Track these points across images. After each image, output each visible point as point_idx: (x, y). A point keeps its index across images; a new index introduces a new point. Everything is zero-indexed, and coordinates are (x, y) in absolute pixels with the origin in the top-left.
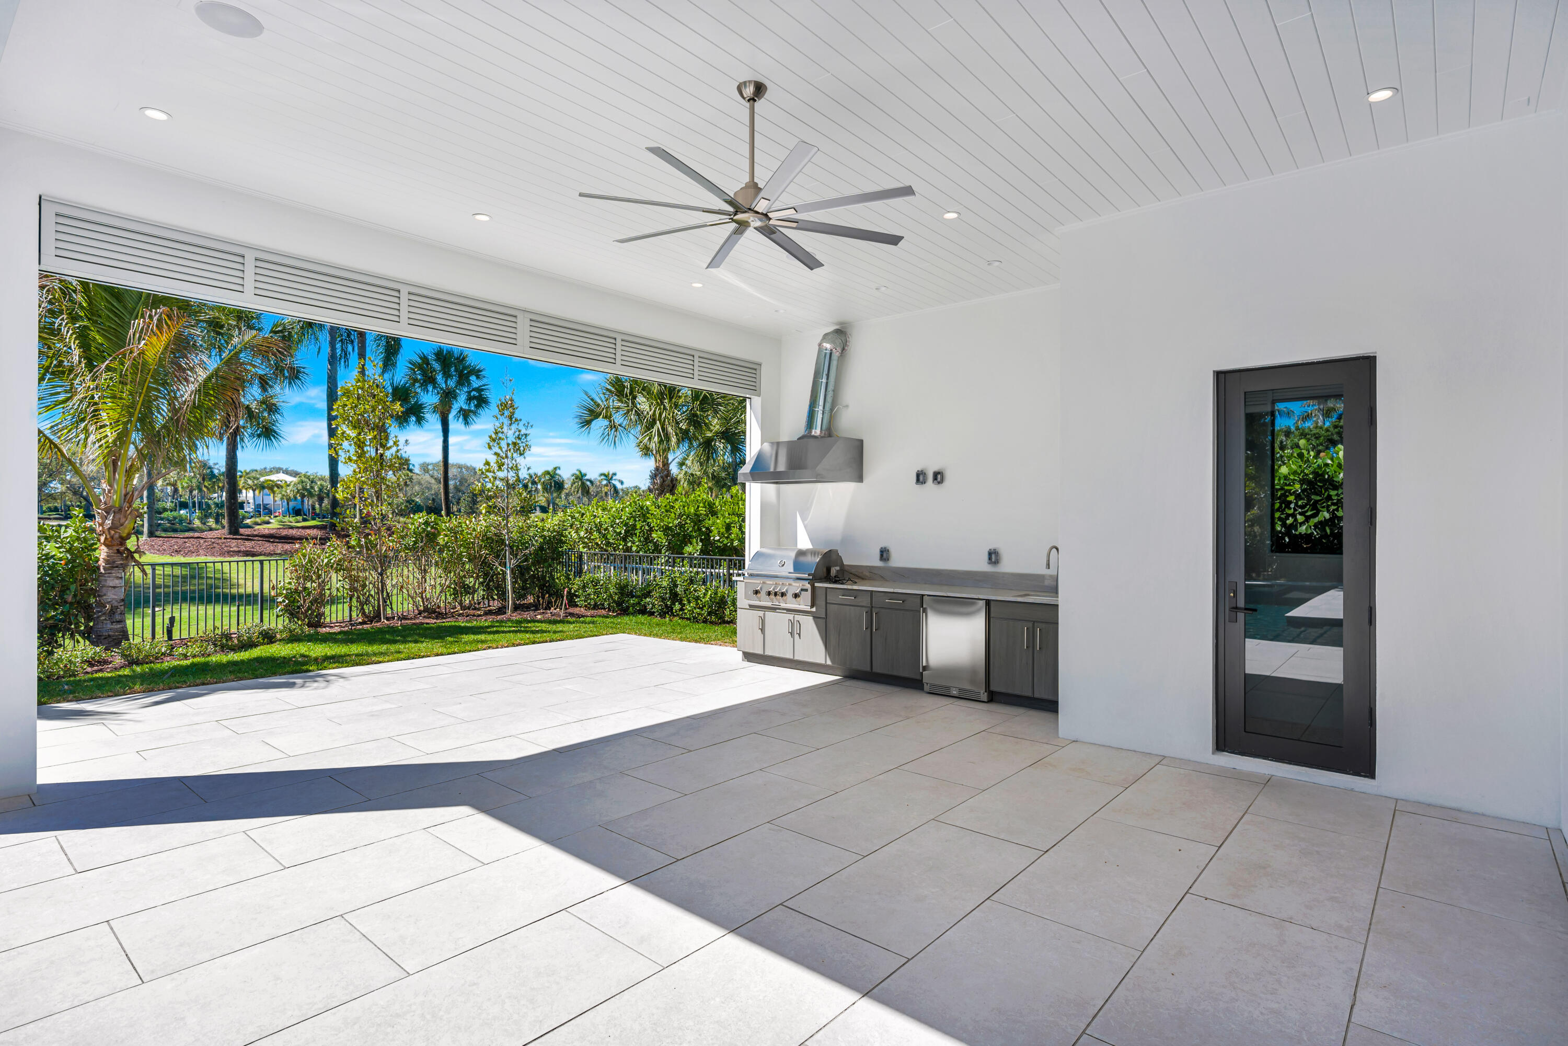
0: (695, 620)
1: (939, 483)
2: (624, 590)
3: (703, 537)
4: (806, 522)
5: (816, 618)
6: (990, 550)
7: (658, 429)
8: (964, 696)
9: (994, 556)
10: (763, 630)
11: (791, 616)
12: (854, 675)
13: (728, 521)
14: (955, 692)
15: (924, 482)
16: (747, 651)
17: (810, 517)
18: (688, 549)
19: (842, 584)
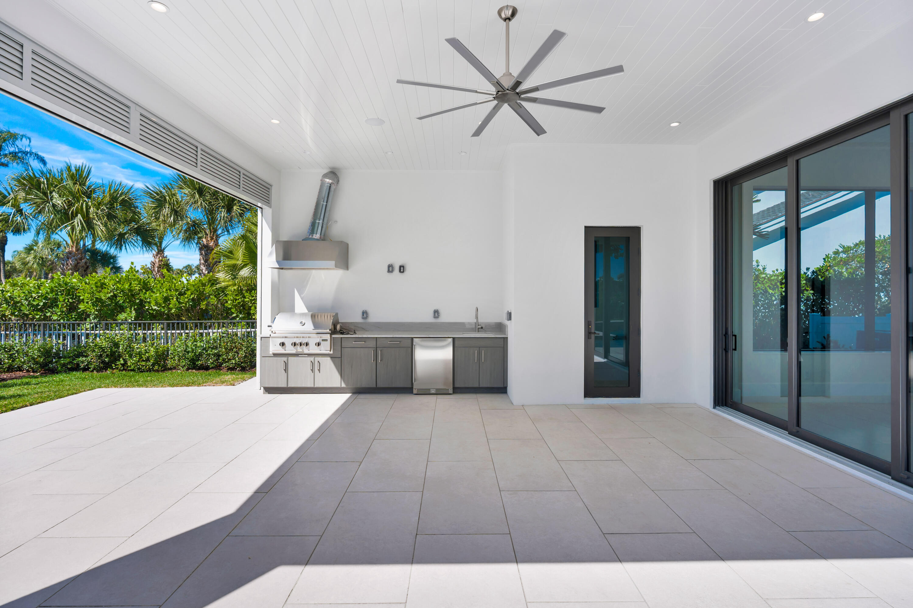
0: (140, 370)
1: (403, 272)
2: (47, 353)
3: (136, 307)
4: (302, 296)
5: (332, 357)
6: (435, 310)
7: (80, 221)
8: (440, 393)
9: (436, 313)
10: (286, 370)
11: (312, 359)
12: (359, 391)
13: (165, 295)
14: (433, 391)
15: (392, 271)
16: (267, 386)
17: (306, 292)
18: (122, 316)
19: (348, 334)
